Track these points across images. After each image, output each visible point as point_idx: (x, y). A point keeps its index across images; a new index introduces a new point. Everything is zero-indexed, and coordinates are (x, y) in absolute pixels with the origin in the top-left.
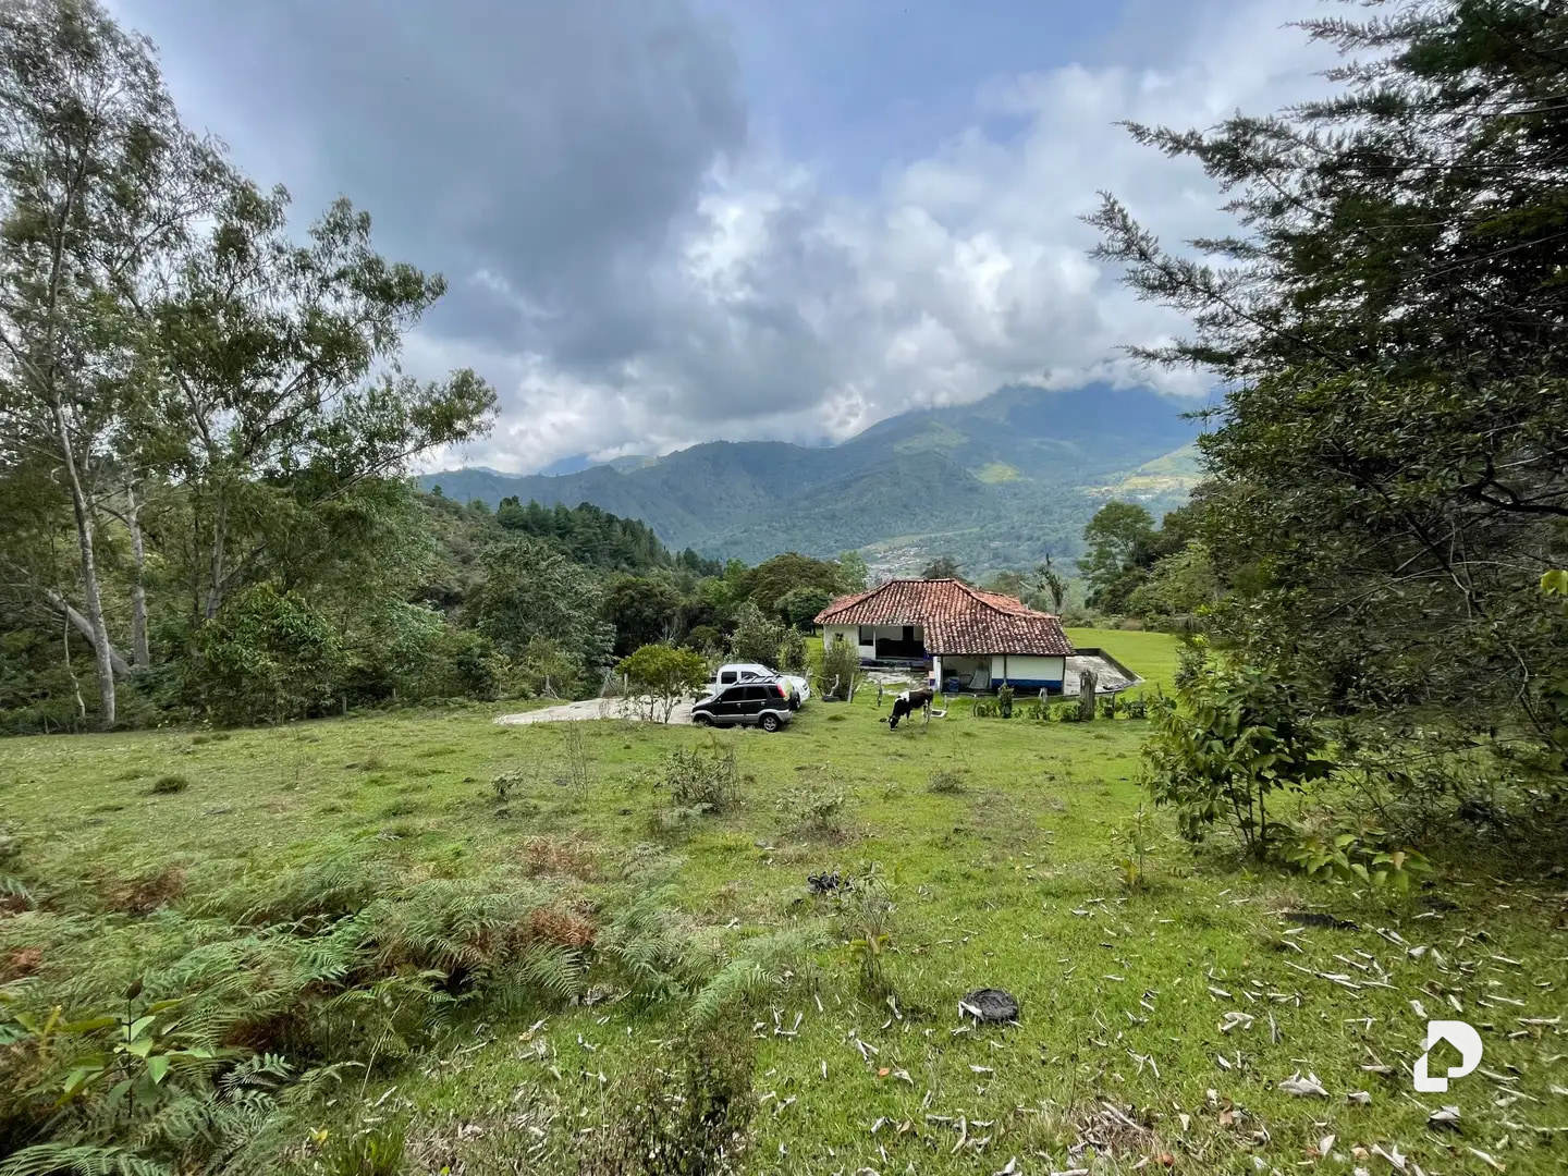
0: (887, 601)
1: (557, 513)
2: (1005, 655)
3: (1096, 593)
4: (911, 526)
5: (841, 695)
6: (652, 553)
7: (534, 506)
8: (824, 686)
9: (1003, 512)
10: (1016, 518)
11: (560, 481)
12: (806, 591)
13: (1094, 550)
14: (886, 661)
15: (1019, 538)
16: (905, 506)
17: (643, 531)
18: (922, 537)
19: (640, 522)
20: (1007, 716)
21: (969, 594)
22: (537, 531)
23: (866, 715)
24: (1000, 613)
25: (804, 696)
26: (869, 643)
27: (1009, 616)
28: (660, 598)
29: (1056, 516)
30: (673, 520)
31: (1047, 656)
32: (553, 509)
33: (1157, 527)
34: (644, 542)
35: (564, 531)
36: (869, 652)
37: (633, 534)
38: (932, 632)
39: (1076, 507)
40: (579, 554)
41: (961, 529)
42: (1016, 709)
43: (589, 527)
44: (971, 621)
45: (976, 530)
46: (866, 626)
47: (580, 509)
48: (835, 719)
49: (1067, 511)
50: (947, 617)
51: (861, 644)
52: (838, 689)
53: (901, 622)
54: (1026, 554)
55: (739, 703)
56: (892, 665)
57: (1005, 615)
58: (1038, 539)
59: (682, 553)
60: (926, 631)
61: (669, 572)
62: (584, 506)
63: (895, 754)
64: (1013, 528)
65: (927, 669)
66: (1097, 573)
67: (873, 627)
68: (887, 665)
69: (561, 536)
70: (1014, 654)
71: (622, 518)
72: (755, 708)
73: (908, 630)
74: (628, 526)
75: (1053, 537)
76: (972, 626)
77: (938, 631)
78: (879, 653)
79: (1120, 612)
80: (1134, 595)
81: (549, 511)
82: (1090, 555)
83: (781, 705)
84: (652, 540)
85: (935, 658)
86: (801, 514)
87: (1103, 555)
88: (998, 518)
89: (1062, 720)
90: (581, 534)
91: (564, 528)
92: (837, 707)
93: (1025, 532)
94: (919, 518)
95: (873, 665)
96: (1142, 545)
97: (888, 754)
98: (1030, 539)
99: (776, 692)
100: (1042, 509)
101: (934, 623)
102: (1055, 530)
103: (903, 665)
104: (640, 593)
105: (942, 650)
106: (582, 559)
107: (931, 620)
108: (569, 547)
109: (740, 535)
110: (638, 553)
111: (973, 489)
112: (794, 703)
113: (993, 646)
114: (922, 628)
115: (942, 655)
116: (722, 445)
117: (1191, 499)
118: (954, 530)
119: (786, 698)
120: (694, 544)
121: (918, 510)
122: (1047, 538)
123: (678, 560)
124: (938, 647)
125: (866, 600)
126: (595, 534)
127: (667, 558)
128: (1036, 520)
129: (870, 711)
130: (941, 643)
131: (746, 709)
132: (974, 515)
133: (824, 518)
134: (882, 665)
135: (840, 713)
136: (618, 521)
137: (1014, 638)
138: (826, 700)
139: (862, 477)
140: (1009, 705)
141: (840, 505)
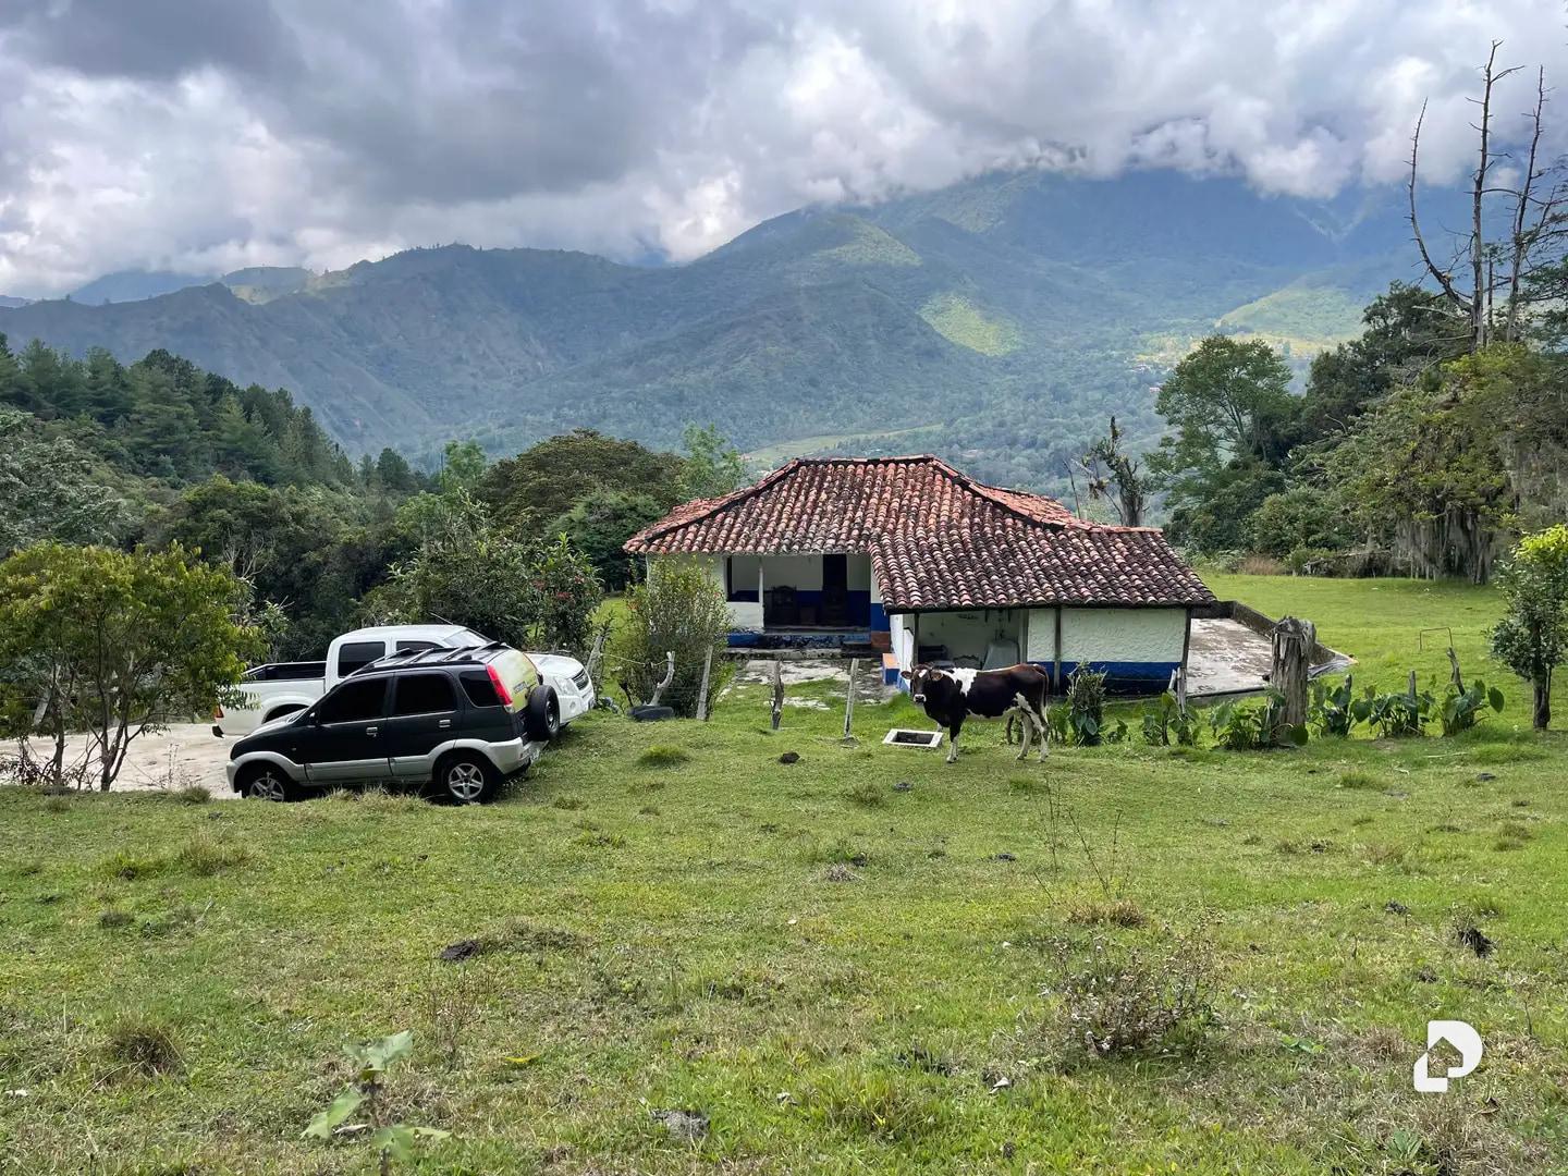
0: (789, 502)
1: (95, 372)
2: (1056, 607)
3: (1179, 516)
4: (823, 420)
5: (680, 703)
6: (310, 458)
7: (40, 356)
8: (637, 683)
9: (986, 397)
10: (1007, 405)
11: (113, 315)
12: (612, 498)
13: (1174, 432)
14: (786, 636)
15: (1013, 443)
16: (813, 382)
17: (290, 415)
18: (844, 440)
19: (282, 394)
20: (1091, 740)
21: (965, 486)
22: (49, 407)
23: (744, 747)
24: (1035, 525)
25: (574, 704)
26: (751, 597)
27: (1055, 529)
28: (292, 527)
29: (1076, 404)
30: (361, 399)
31: (1156, 606)
32: (87, 362)
33: (1299, 385)
34: (290, 437)
35: (110, 410)
36: (750, 616)
37: (266, 418)
38: (892, 562)
39: (1111, 388)
40: (147, 457)
41: (912, 425)
42: (1111, 725)
43: (167, 400)
44: (974, 540)
45: (938, 428)
46: (743, 555)
47: (148, 363)
48: (659, 760)
49: (1098, 395)
50: (920, 532)
51: (732, 598)
52: (671, 689)
53: (821, 545)
54: (1023, 470)
55: (372, 725)
56: (801, 645)
57: (1045, 527)
58: (1046, 445)
59: (376, 458)
60: (878, 562)
61: (348, 497)
62: (158, 358)
63: (838, 856)
64: (1002, 424)
65: (875, 650)
66: (1182, 476)
67: (760, 559)
68: (788, 644)
69: (107, 420)
70: (1079, 605)
71: (242, 384)
72: (422, 739)
73: (834, 565)
74: (254, 402)
75: (1071, 441)
76: (978, 551)
77: (904, 560)
78: (770, 619)
79: (1233, 545)
80: (1263, 513)
81: (78, 367)
82: (1167, 442)
83: (499, 727)
84: (309, 431)
85: (897, 621)
86: (617, 392)
87: (1195, 441)
88: (977, 406)
89: (1228, 747)
90: (150, 415)
91: (113, 402)
92: (669, 732)
93: (1023, 432)
94: (839, 404)
95: (759, 644)
96: (1264, 421)
97: (815, 859)
98: (1032, 444)
99: (485, 688)
100: (1054, 391)
101: (894, 546)
102: (1076, 430)
103: (827, 642)
104: (244, 515)
105: (916, 599)
106: (154, 468)
107: (886, 540)
108: (121, 442)
109: (495, 432)
110: (279, 455)
111: (934, 351)
112: (539, 717)
113: (1029, 588)
114: (866, 559)
115: (916, 611)
116: (459, 254)
117: (1366, 327)
118: (901, 426)
119: (516, 704)
120: (407, 450)
121: (834, 390)
122: (1062, 443)
123: (366, 472)
124: (908, 592)
125: (743, 500)
126: (180, 417)
127: (342, 469)
128: (1043, 410)
129: (753, 736)
130: (913, 584)
131: (391, 743)
132: (936, 401)
133: (662, 400)
134: (777, 644)
135: (672, 746)
136: (235, 392)
137: (1072, 571)
138: (638, 716)
139: (732, 326)
140: (1096, 714)
141: (692, 378)
